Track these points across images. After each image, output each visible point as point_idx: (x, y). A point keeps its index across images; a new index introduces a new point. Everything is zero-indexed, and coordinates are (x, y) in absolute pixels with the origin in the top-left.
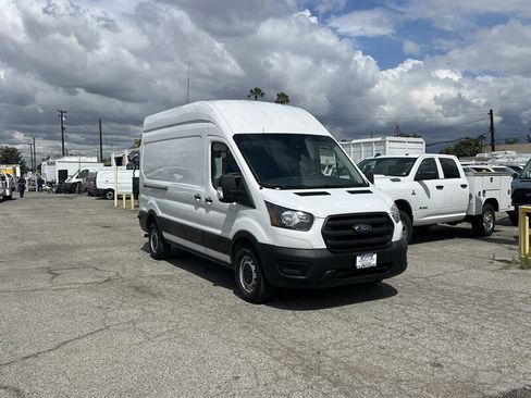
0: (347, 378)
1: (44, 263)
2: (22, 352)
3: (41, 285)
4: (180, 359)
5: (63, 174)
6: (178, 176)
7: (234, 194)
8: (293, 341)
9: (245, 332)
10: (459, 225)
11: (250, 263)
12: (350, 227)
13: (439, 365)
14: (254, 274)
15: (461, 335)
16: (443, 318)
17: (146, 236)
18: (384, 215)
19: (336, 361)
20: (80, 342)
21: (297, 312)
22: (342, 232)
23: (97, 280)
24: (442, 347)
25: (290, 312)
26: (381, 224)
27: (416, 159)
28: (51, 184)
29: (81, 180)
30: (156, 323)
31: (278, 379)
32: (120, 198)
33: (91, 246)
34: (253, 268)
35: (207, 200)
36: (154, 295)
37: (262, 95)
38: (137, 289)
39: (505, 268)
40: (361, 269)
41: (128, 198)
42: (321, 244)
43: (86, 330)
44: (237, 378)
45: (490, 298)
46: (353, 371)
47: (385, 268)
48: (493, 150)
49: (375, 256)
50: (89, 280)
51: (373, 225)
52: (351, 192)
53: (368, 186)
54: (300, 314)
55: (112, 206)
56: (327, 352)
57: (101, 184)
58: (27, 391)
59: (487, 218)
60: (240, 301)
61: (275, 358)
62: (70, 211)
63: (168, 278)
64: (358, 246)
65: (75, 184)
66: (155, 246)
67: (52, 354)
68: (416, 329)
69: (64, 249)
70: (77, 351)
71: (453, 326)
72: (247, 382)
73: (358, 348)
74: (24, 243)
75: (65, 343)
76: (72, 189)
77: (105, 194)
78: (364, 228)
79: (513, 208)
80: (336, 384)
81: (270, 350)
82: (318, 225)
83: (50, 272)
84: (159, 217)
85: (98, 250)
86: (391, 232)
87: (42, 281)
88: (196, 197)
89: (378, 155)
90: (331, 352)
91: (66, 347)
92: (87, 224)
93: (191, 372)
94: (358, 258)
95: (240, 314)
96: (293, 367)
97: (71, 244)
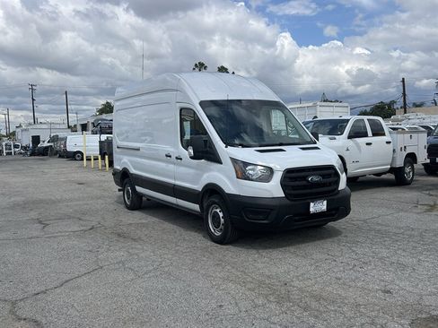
0: (314, 304)
1: (33, 215)
2: (32, 290)
3: (35, 234)
4: (170, 292)
5: (36, 139)
6: (149, 139)
7: (203, 152)
8: (262, 275)
9: (219, 269)
10: (383, 176)
11: (218, 210)
12: (305, 178)
13: (388, 292)
14: (222, 220)
15: (403, 267)
16: (385, 253)
17: (119, 190)
18: (331, 167)
19: (301, 290)
20: (79, 280)
21: (260, 251)
22: (297, 183)
23: (82, 228)
24: (389, 277)
25: (254, 251)
26: (329, 175)
27: (348, 120)
28: (25, 148)
29: (52, 144)
30: (142, 263)
31: (256, 306)
32: (89, 159)
33: (71, 200)
34: (221, 215)
35: (177, 158)
36: (134, 240)
37: (205, 68)
38: (119, 235)
39: (429, 211)
40: (314, 214)
41: (96, 159)
42: (280, 193)
43: (83, 270)
44: (221, 306)
45: (421, 235)
46: (318, 298)
47: (334, 212)
48: (405, 113)
49: (325, 202)
50: (76, 229)
51: (323, 176)
52: (303, 149)
53: (315, 143)
54: (264, 253)
55: (82, 166)
56: (293, 284)
57: (71, 148)
58: (44, 322)
59: (408, 169)
60: (210, 243)
61: (249, 289)
62: (46, 171)
63: (143, 225)
64: (311, 194)
65: (47, 148)
66: (128, 199)
67: (58, 291)
68: (364, 263)
69: (47, 204)
70: (79, 288)
71: (394, 259)
72: (230, 310)
73: (318, 279)
74: (13, 199)
75: (67, 281)
76: (45, 152)
77: (75, 156)
78: (316, 179)
79: (428, 161)
80: (305, 310)
81: (244, 282)
82: (277, 177)
83: (40, 222)
84: (132, 174)
85: (78, 203)
86: (337, 182)
87: (35, 230)
88: (167, 156)
89: (316, 117)
90: (296, 283)
91: (69, 284)
92: (64, 182)
93: (181, 303)
94: (312, 204)
95: (211, 254)
96: (266, 296)
97: (53, 198)
